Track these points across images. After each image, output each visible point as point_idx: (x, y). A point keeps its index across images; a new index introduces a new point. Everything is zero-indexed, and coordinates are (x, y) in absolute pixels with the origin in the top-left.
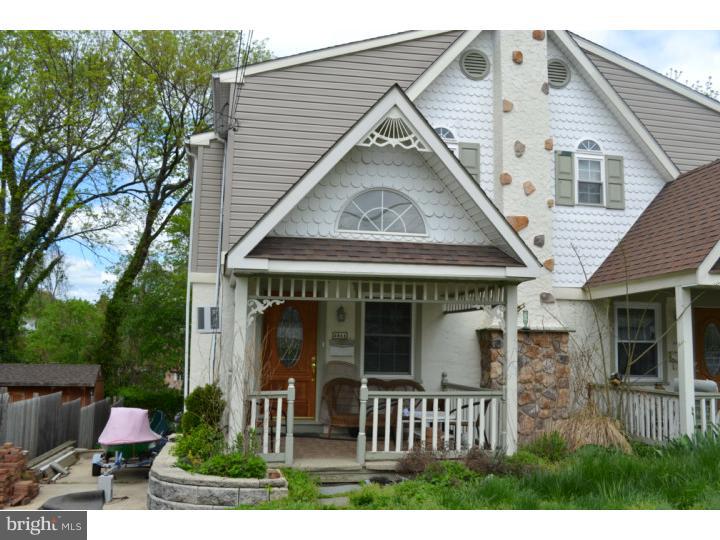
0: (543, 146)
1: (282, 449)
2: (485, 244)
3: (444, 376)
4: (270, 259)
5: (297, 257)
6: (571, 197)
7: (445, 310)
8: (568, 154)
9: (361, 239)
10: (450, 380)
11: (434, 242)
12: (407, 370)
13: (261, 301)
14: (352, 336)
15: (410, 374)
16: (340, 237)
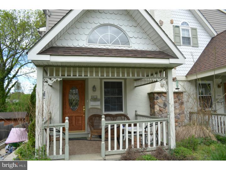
0: (170, 22)
2: (157, 50)
3: (136, 111)
4: (51, 55)
6: (180, 43)
7: (135, 85)
8: (178, 27)
9: (99, 47)
11: (134, 49)
13: (50, 79)
14: (99, 97)
15: (123, 111)
16: (89, 47)
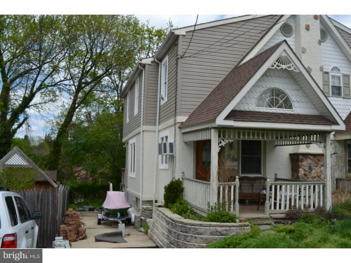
0: (319, 69)
1: (234, 209)
2: (317, 114)
3: (276, 175)
4: (234, 121)
5: (245, 120)
6: (329, 93)
7: (276, 144)
8: (327, 73)
9: (266, 111)
10: (279, 177)
11: (297, 113)
12: (260, 172)
13: (223, 140)
14: (236, 156)
15: (261, 174)
16: (257, 111)
